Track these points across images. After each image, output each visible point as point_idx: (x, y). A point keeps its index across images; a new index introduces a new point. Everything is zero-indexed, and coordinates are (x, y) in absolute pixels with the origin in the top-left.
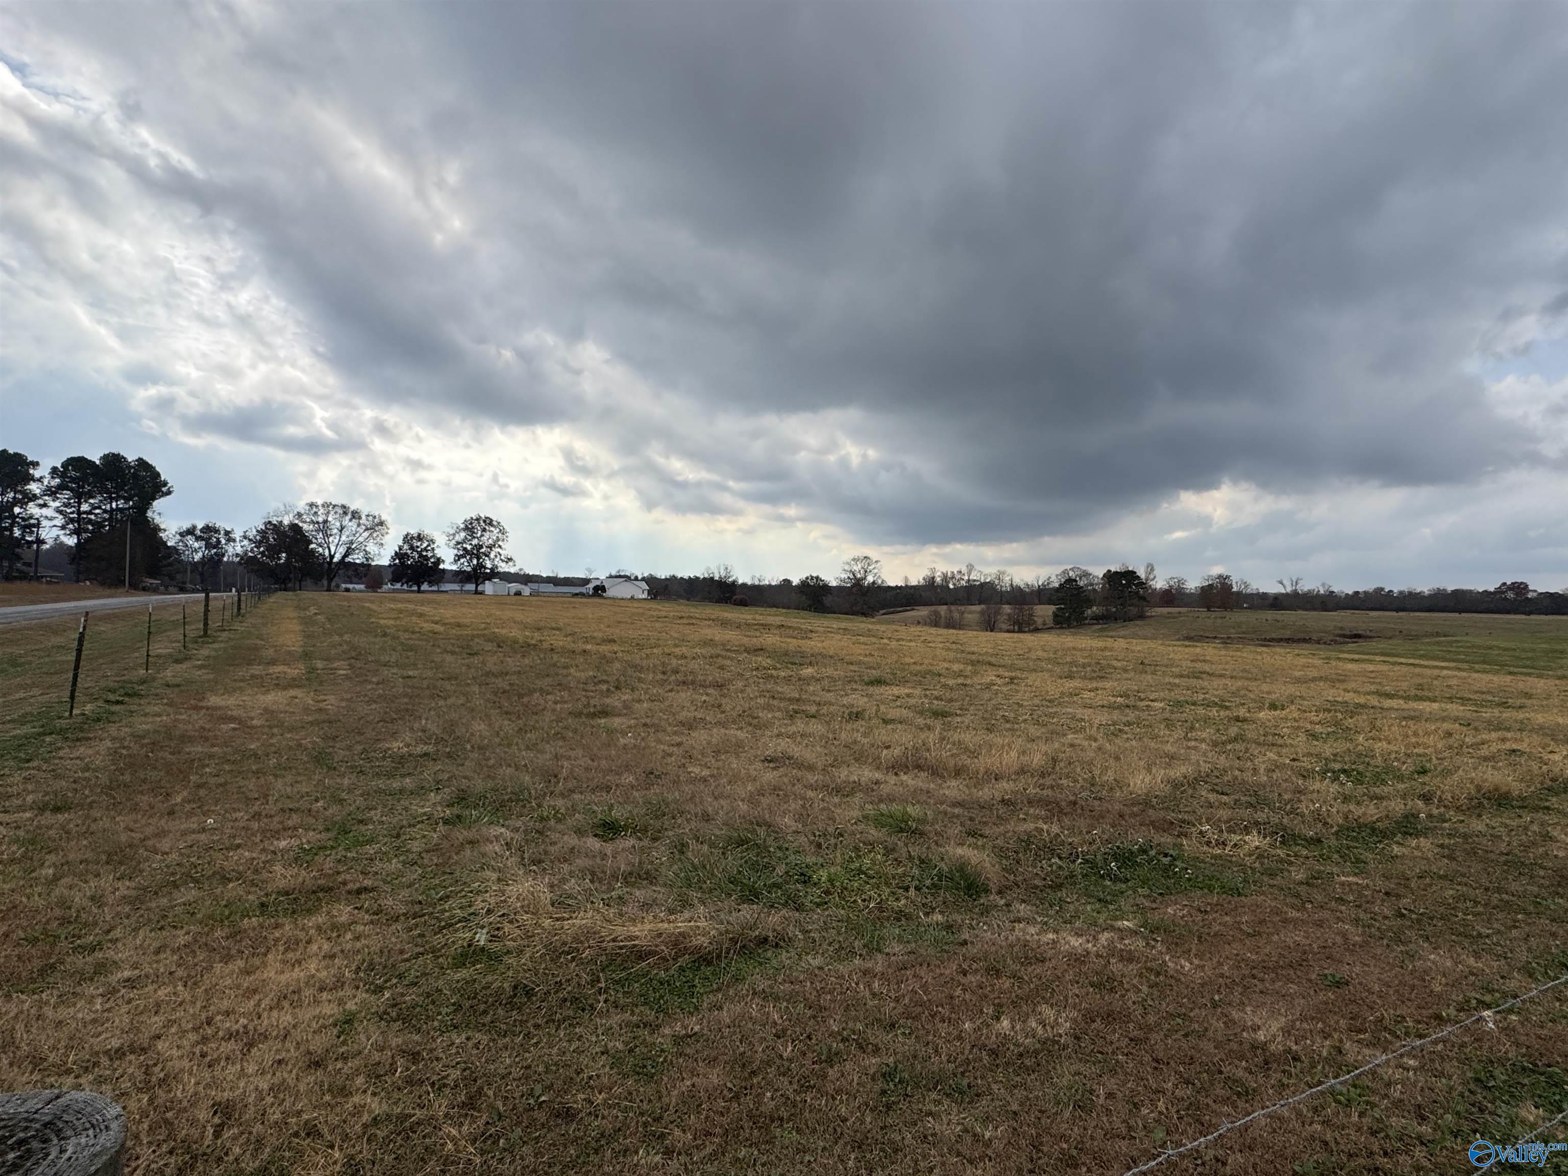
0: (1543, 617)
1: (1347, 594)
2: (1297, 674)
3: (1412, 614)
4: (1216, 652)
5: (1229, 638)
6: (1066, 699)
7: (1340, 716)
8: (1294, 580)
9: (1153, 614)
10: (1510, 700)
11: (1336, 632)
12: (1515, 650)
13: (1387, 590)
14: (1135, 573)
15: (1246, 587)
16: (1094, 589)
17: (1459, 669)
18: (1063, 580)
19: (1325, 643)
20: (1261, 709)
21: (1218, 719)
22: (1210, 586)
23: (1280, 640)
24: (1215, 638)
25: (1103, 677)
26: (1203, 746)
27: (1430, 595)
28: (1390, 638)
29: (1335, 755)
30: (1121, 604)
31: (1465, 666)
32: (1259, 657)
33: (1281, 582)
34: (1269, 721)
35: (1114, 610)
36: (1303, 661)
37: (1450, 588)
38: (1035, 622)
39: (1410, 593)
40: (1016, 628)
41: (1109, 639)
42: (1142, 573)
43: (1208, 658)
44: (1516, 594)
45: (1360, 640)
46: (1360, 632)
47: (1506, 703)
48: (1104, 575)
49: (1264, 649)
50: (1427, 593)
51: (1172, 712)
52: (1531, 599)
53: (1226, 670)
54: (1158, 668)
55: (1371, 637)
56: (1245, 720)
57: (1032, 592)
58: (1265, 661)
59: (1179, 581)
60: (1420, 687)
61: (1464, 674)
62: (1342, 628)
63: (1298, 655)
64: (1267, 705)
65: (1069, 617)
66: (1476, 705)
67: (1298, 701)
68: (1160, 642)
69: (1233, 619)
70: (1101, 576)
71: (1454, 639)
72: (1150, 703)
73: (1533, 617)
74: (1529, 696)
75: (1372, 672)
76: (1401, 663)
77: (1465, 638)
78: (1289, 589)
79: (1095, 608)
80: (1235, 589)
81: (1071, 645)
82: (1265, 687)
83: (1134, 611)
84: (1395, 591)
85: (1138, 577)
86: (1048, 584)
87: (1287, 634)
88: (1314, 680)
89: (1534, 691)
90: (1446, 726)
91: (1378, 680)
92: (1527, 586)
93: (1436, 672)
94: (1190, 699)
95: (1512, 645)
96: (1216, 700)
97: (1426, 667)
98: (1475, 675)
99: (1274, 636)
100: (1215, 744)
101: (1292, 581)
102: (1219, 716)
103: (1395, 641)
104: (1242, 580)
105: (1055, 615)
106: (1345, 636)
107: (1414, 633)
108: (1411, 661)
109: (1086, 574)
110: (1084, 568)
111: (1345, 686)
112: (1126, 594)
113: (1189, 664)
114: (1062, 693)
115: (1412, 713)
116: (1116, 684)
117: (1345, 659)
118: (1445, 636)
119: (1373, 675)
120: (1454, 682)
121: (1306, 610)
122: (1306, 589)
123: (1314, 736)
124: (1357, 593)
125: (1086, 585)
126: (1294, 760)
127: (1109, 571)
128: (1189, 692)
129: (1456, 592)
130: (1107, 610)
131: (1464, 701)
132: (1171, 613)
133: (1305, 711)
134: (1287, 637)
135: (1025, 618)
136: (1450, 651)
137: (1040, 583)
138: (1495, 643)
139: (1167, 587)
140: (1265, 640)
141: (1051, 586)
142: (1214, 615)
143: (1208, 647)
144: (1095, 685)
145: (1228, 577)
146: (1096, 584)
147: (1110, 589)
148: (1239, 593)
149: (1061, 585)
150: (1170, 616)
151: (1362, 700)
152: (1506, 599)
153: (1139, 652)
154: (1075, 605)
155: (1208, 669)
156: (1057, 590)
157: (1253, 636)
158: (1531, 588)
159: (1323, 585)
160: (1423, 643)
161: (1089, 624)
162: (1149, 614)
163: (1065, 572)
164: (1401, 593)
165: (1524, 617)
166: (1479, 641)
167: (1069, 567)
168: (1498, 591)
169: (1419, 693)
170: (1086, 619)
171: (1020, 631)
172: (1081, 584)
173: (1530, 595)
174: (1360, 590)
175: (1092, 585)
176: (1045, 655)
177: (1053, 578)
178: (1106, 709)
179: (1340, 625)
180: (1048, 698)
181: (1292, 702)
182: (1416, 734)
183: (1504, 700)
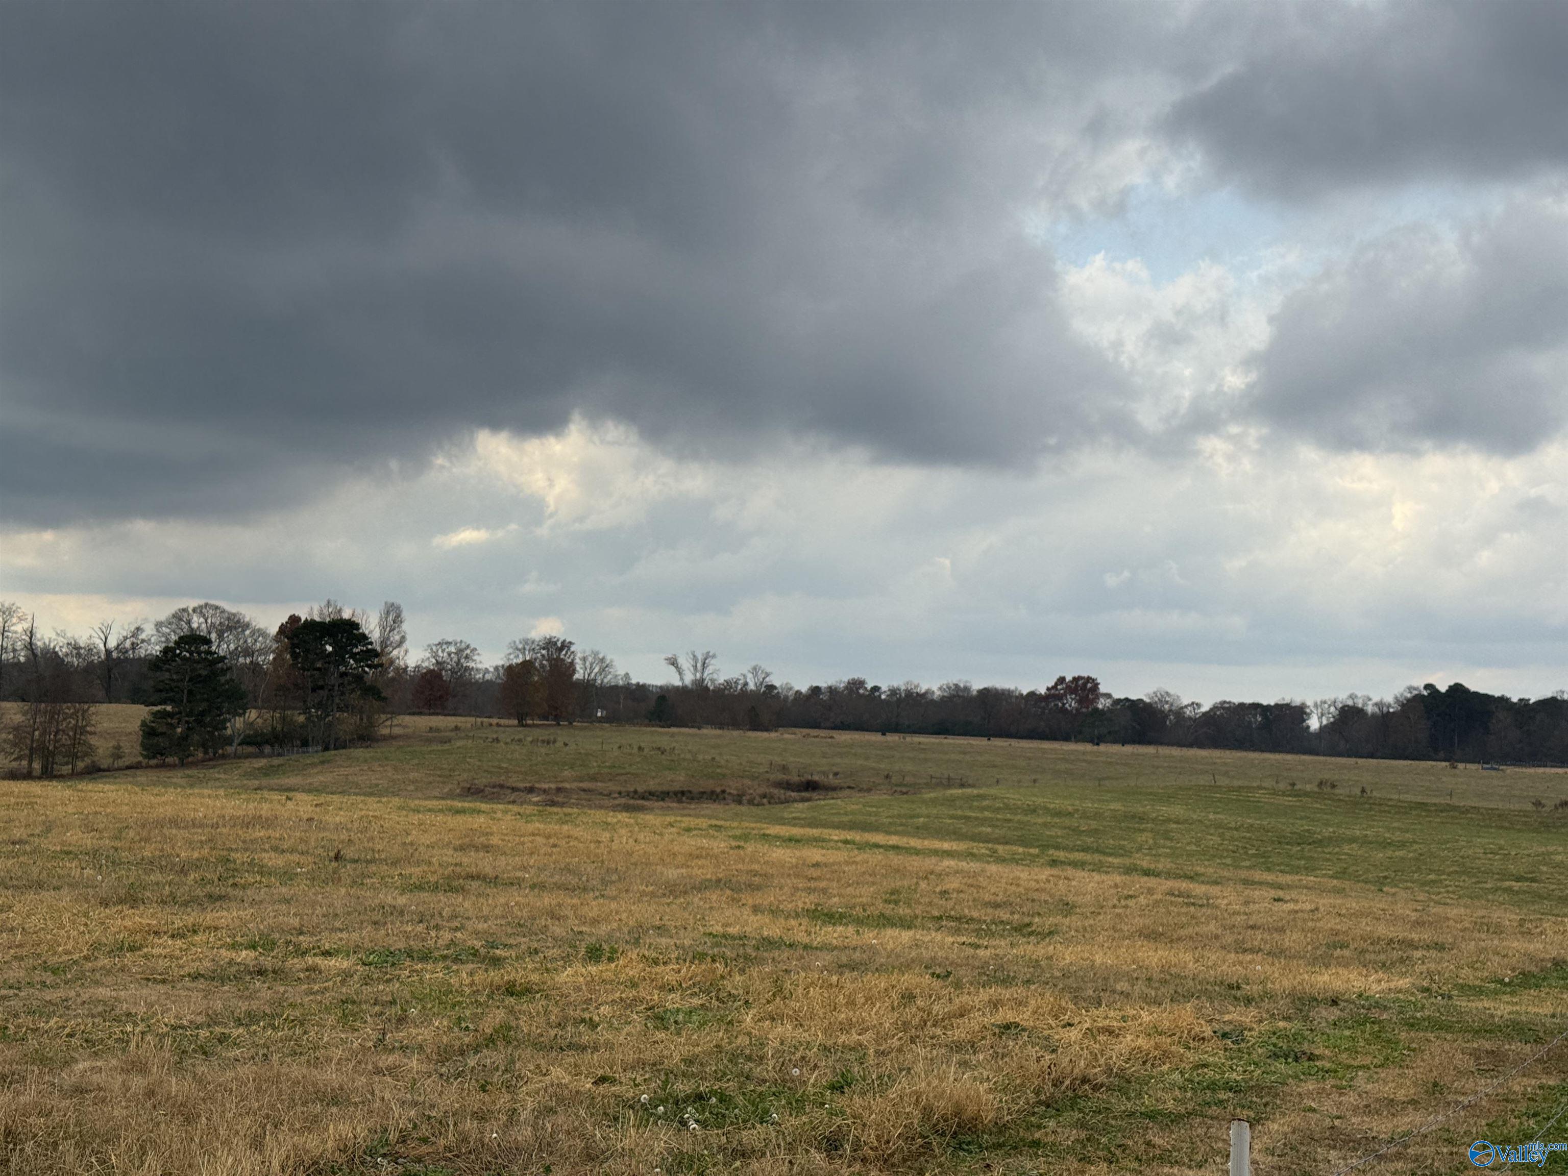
0: (1116, 748)
1: (798, 693)
2: (672, 874)
3: (909, 739)
4: (520, 824)
5: (559, 790)
6: (105, 961)
7: (720, 967)
8: (700, 658)
9: (397, 731)
10: (1037, 920)
11: (772, 777)
12: (1070, 814)
13: (869, 686)
14: (356, 626)
15: (602, 670)
16: (255, 666)
17: (971, 856)
18: (174, 637)
19: (751, 802)
20: (567, 960)
21: (468, 991)
22: (527, 666)
23: (663, 796)
24: (531, 790)
25: (220, 898)
26: (414, 1063)
27: (943, 698)
28: (869, 790)
29: (689, 1062)
30: (319, 706)
31: (981, 849)
32: (605, 836)
33: (673, 662)
34: (578, 989)
35: (301, 719)
36: (691, 843)
37: (977, 685)
38: (91, 750)
39: (909, 694)
40: (37, 766)
41: (275, 796)
42: (372, 627)
43: (495, 840)
44: (1080, 702)
45: (815, 795)
46: (816, 778)
47: (1029, 925)
48: (282, 629)
49: (623, 817)
50: (938, 694)
51: (367, 980)
52: (1102, 713)
53: (524, 868)
54: (373, 868)
55: (834, 789)
56: (527, 991)
57: (90, 668)
58: (615, 846)
59: (459, 652)
60: (893, 897)
61: (974, 866)
62: (784, 769)
63: (688, 830)
64: (583, 951)
65: (185, 738)
66: (977, 931)
67: (652, 938)
68: (396, 801)
69: (572, 746)
70: (274, 630)
71: (975, 792)
72: (318, 960)
73: (1103, 748)
74: (1067, 908)
75: (816, 865)
76: (877, 846)
77: (993, 791)
78: (689, 679)
79: (252, 714)
80: (579, 675)
81: (169, 811)
82: (593, 908)
83: (347, 722)
84: (884, 688)
85: (364, 638)
86: (134, 646)
87: (679, 780)
88: (703, 886)
89: (1079, 900)
90: (908, 980)
91: (823, 884)
92: (1096, 686)
93: (930, 863)
94: (415, 945)
95: (1067, 805)
96: (478, 944)
97: (917, 852)
98: (993, 868)
99: (653, 785)
100: (444, 1055)
101: (695, 658)
102: (472, 984)
103: (874, 797)
104: (596, 654)
105: (149, 732)
106: (788, 786)
107: (908, 779)
108: (894, 840)
109: (234, 624)
110: (230, 607)
111: (759, 898)
112: (334, 680)
113: (449, 856)
114: (96, 946)
115: (857, 955)
116: (246, 914)
117: (777, 837)
118: (962, 786)
119: (815, 873)
120: (953, 884)
121: (721, 726)
122: (721, 679)
123: (660, 1019)
124: (816, 690)
125: (235, 654)
126: (602, 1080)
127: (294, 619)
128: (420, 928)
129: (987, 695)
130: (284, 718)
131: (960, 922)
132: (438, 730)
133: (656, 962)
134: (677, 787)
135: (65, 740)
136: (967, 818)
137: (112, 643)
138: (1039, 801)
139: (430, 664)
140: (635, 794)
141: (142, 653)
142: (529, 735)
143: (505, 812)
144: (192, 917)
145: (566, 646)
146: (261, 651)
147: (293, 666)
148: (587, 686)
149: (166, 651)
150: (434, 737)
151: (773, 930)
152: (1063, 710)
153: (338, 827)
154: (203, 706)
155: (488, 870)
156: (156, 664)
157: (612, 786)
158: (1103, 689)
159: (755, 671)
160: (924, 802)
161: (237, 756)
162: (385, 731)
163: (179, 616)
164: (894, 692)
165: (1089, 747)
166: (1014, 796)
167: (192, 604)
168: (1053, 694)
169: (888, 910)
170: (229, 741)
171: (48, 774)
172: (222, 649)
173: (1102, 704)
174: (823, 684)
175: (248, 652)
176: (88, 841)
177: (149, 631)
178: (201, 984)
179: (777, 759)
180: (53, 960)
181: (637, 942)
182: (851, 1003)
183: (1027, 920)
